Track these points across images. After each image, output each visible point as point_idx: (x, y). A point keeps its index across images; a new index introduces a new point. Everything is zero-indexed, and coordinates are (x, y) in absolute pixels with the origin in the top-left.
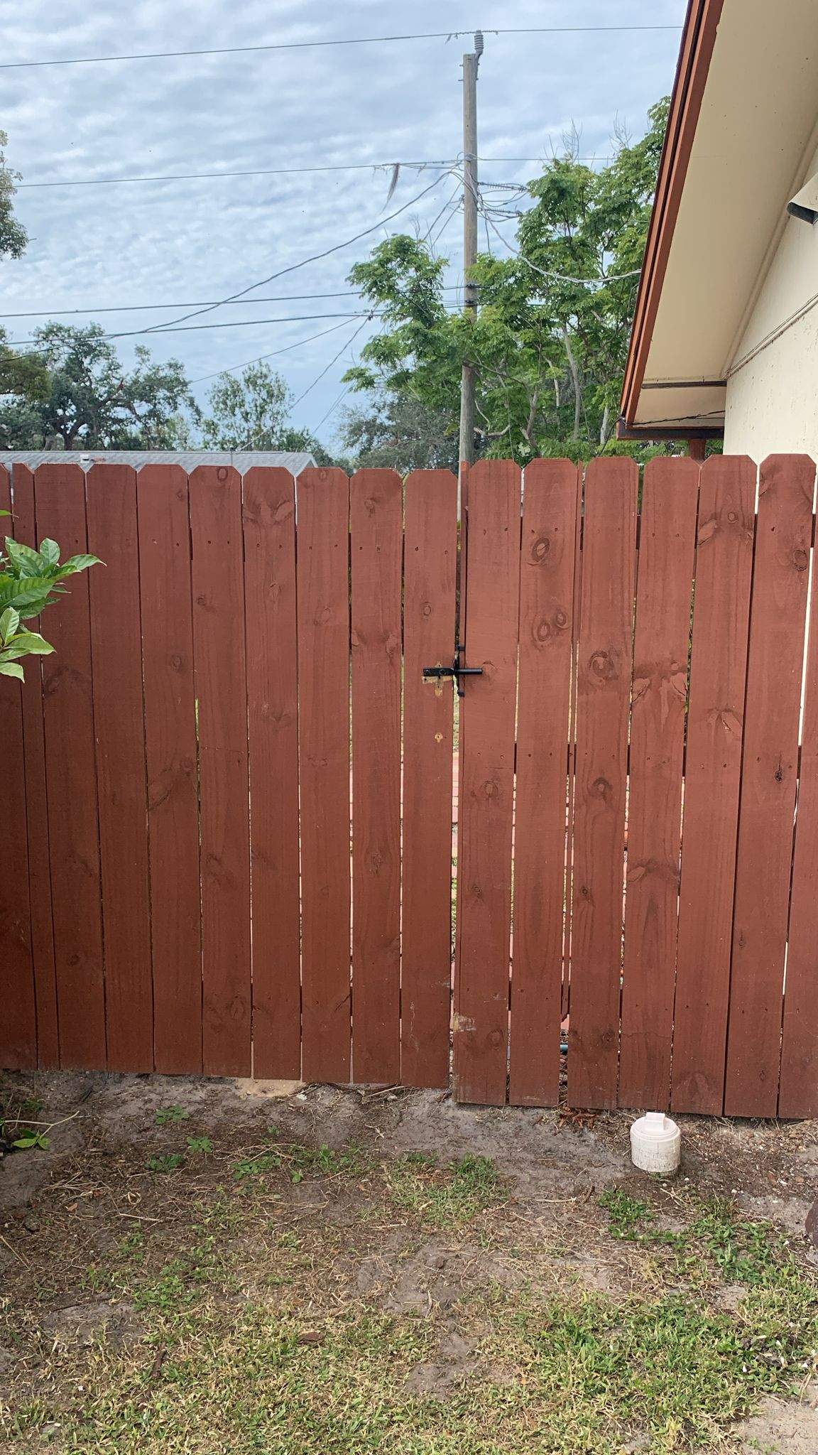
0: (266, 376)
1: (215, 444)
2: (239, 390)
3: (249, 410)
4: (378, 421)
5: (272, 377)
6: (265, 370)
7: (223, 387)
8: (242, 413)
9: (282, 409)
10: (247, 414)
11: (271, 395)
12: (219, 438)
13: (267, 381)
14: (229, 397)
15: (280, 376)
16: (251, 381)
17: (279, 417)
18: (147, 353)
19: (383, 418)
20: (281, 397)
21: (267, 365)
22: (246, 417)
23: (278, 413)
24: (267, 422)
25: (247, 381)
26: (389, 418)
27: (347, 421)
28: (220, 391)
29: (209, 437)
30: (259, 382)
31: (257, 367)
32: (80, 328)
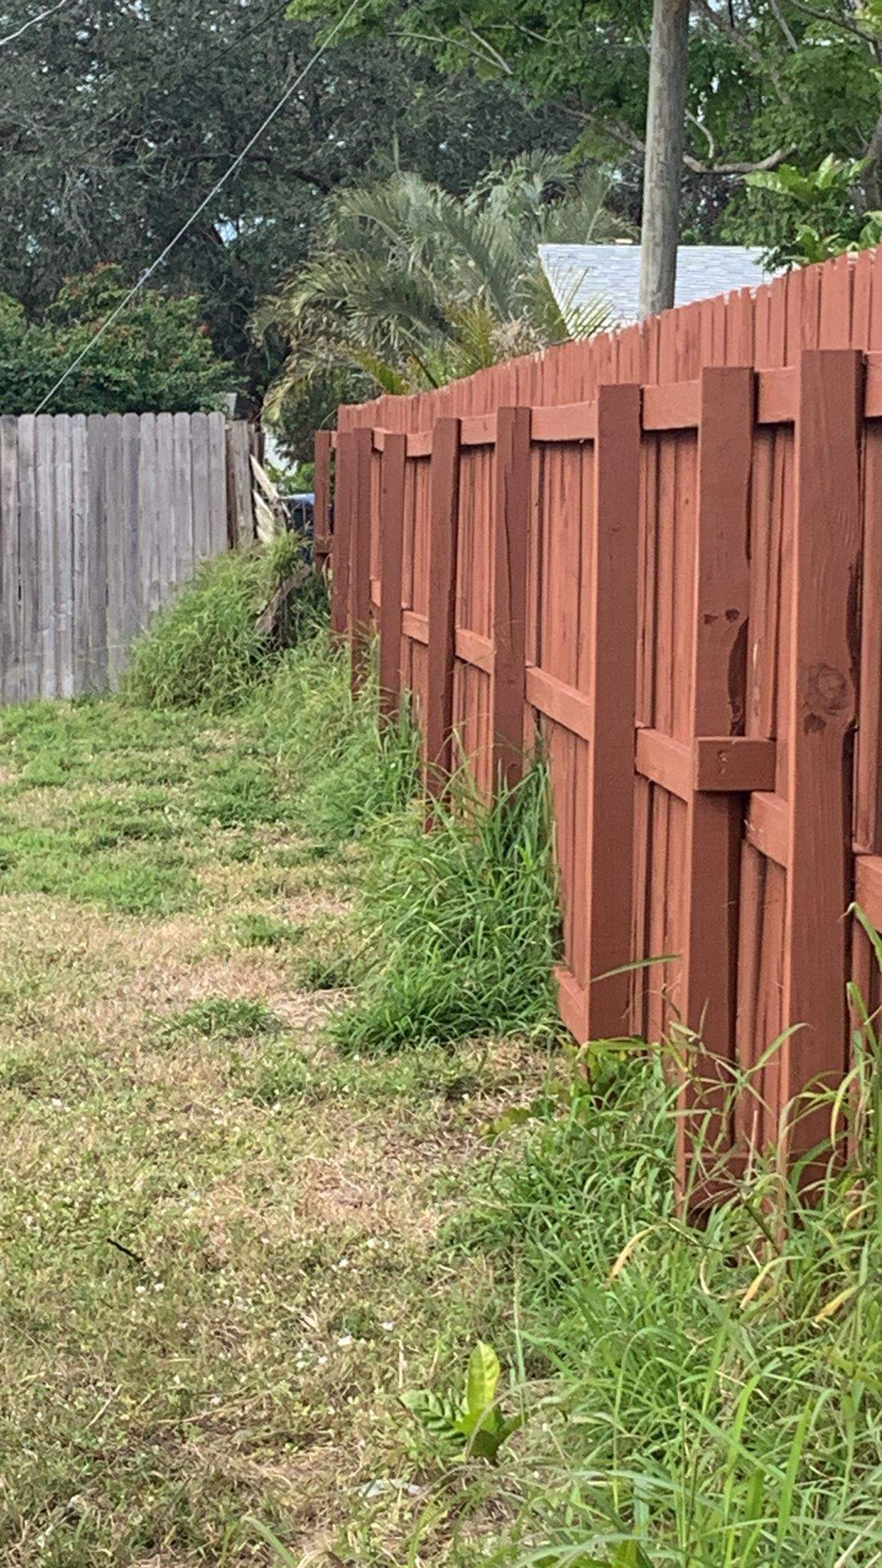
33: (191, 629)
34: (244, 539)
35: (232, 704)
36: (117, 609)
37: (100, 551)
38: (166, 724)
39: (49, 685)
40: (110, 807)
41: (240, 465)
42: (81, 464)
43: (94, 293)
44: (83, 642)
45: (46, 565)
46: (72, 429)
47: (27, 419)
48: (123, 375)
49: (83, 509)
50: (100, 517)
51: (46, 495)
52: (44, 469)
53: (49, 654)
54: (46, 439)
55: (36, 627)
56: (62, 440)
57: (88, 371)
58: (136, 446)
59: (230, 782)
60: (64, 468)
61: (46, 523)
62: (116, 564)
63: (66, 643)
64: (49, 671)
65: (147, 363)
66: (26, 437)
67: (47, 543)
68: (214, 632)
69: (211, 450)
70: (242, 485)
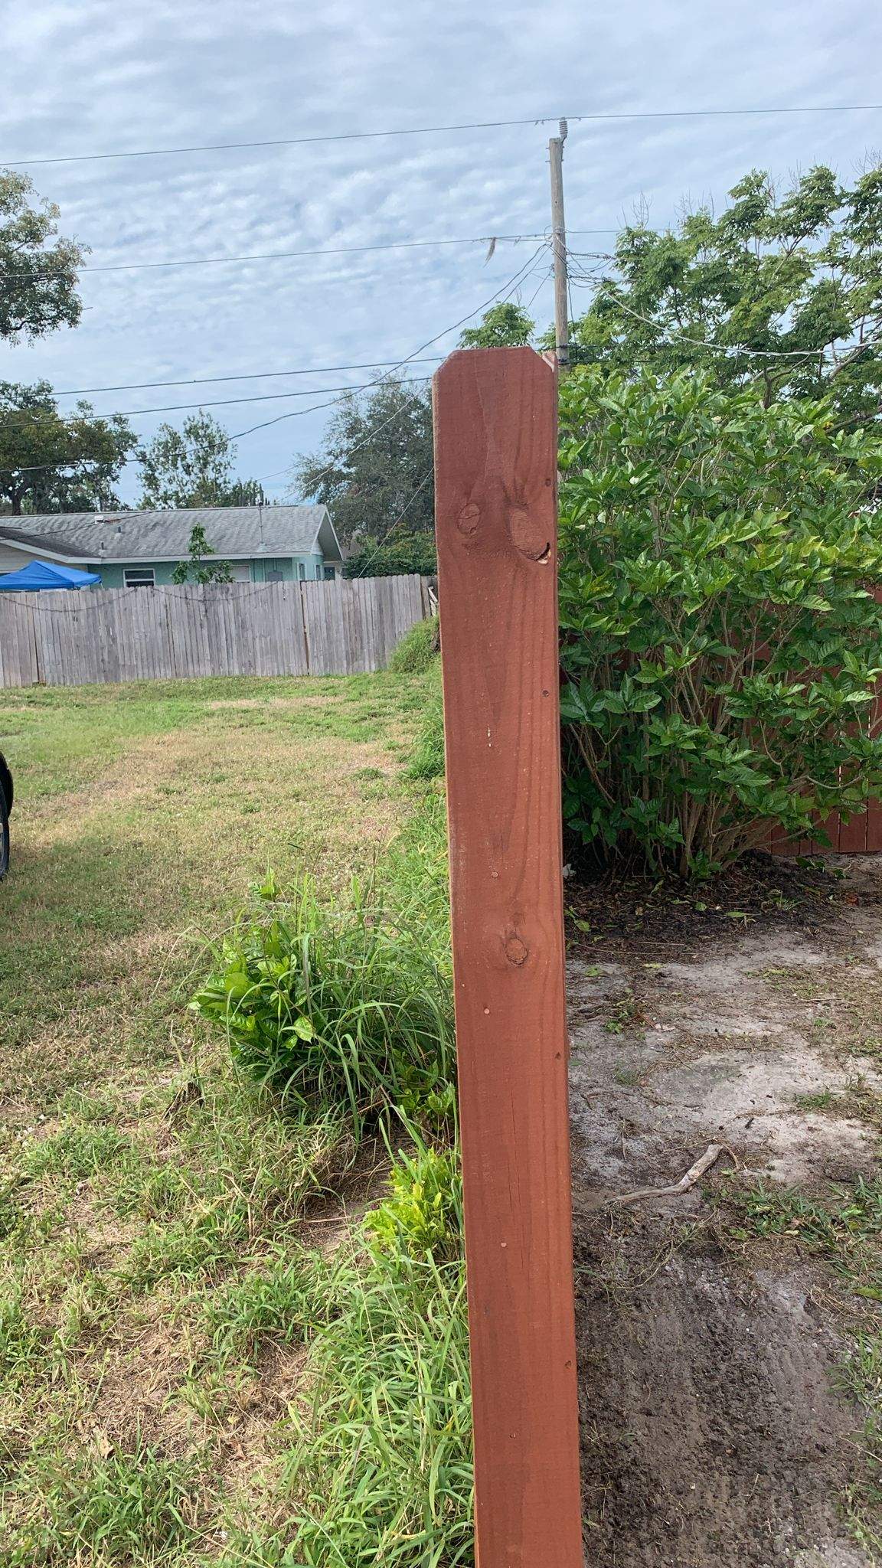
0: (207, 426)
1: (158, 499)
2: (180, 442)
3: (190, 463)
4: (335, 469)
5: (213, 428)
6: (206, 421)
7: (163, 440)
8: (183, 466)
9: (224, 461)
10: (189, 466)
11: (212, 446)
12: (161, 492)
13: (209, 432)
14: (171, 449)
15: (221, 425)
16: (192, 432)
17: (222, 469)
18: (89, 408)
19: (339, 466)
20: (223, 447)
21: (208, 415)
22: (187, 469)
23: (221, 464)
24: (211, 474)
25: (188, 432)
26: (346, 465)
27: (303, 469)
28: (160, 444)
29: (150, 492)
30: (201, 432)
31: (198, 417)
32: (28, 385)
33: (410, 646)
34: (428, 616)
35: (423, 670)
36: (388, 640)
37: (381, 622)
38: (401, 678)
39: (367, 668)
40: (369, 707)
41: (425, 591)
42: (374, 594)
43: (397, 533)
44: (377, 653)
45: (364, 628)
46: (370, 581)
47: (355, 580)
48: (407, 561)
49: (375, 609)
50: (381, 610)
51: (363, 606)
52: (362, 596)
53: (367, 657)
54: (362, 586)
55: (362, 648)
56: (367, 586)
57: (396, 560)
58: (391, 586)
59: (411, 697)
60: (368, 595)
61: (364, 615)
62: (386, 625)
63: (372, 653)
64: (367, 663)
65: (415, 556)
66: (355, 586)
67: (364, 621)
68: (417, 647)
69: (416, 587)
70: (426, 598)
